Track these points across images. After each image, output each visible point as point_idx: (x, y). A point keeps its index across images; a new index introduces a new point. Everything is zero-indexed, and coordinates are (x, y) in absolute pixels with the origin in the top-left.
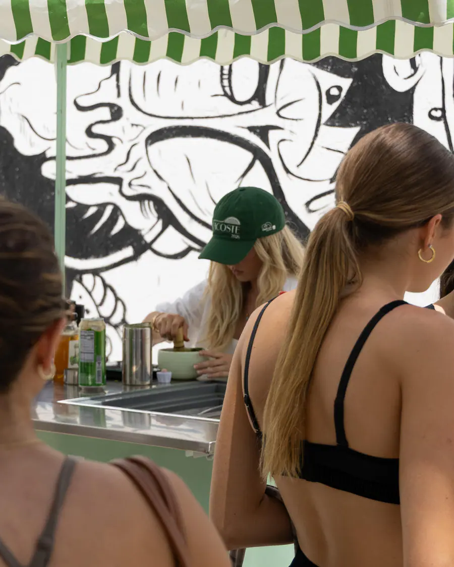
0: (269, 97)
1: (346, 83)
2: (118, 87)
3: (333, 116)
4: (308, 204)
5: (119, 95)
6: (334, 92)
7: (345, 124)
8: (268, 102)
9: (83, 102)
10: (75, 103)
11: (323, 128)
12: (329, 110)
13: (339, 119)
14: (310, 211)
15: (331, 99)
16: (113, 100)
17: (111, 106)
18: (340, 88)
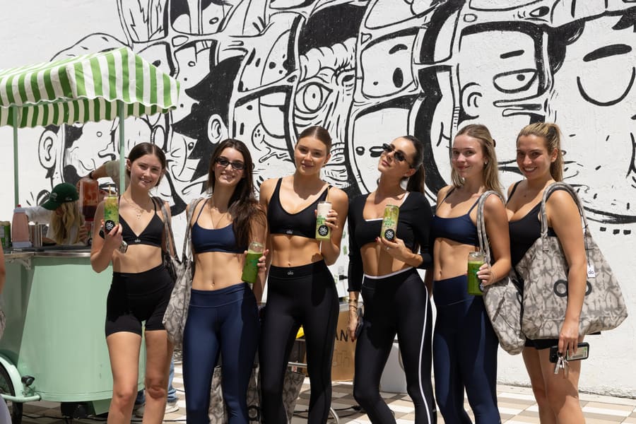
0: (168, 149)
1: (195, 141)
2: (114, 147)
3: (191, 155)
4: (183, 191)
5: (114, 150)
6: (191, 145)
7: (195, 158)
8: (168, 150)
9: (102, 154)
10: (99, 154)
11: (187, 160)
12: (189, 152)
13: (193, 156)
14: (184, 194)
15: (190, 148)
16: (113, 153)
17: (111, 155)
18: (193, 144)
